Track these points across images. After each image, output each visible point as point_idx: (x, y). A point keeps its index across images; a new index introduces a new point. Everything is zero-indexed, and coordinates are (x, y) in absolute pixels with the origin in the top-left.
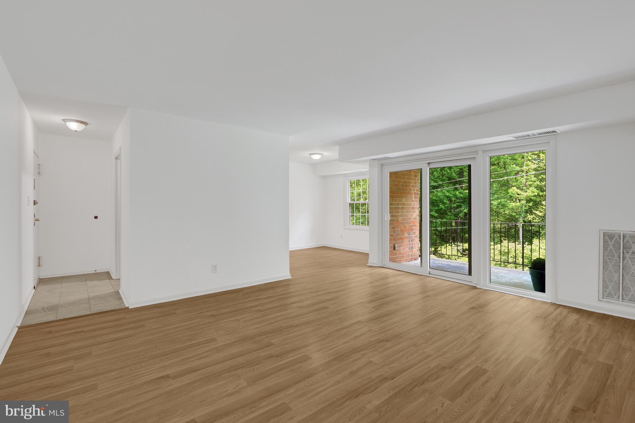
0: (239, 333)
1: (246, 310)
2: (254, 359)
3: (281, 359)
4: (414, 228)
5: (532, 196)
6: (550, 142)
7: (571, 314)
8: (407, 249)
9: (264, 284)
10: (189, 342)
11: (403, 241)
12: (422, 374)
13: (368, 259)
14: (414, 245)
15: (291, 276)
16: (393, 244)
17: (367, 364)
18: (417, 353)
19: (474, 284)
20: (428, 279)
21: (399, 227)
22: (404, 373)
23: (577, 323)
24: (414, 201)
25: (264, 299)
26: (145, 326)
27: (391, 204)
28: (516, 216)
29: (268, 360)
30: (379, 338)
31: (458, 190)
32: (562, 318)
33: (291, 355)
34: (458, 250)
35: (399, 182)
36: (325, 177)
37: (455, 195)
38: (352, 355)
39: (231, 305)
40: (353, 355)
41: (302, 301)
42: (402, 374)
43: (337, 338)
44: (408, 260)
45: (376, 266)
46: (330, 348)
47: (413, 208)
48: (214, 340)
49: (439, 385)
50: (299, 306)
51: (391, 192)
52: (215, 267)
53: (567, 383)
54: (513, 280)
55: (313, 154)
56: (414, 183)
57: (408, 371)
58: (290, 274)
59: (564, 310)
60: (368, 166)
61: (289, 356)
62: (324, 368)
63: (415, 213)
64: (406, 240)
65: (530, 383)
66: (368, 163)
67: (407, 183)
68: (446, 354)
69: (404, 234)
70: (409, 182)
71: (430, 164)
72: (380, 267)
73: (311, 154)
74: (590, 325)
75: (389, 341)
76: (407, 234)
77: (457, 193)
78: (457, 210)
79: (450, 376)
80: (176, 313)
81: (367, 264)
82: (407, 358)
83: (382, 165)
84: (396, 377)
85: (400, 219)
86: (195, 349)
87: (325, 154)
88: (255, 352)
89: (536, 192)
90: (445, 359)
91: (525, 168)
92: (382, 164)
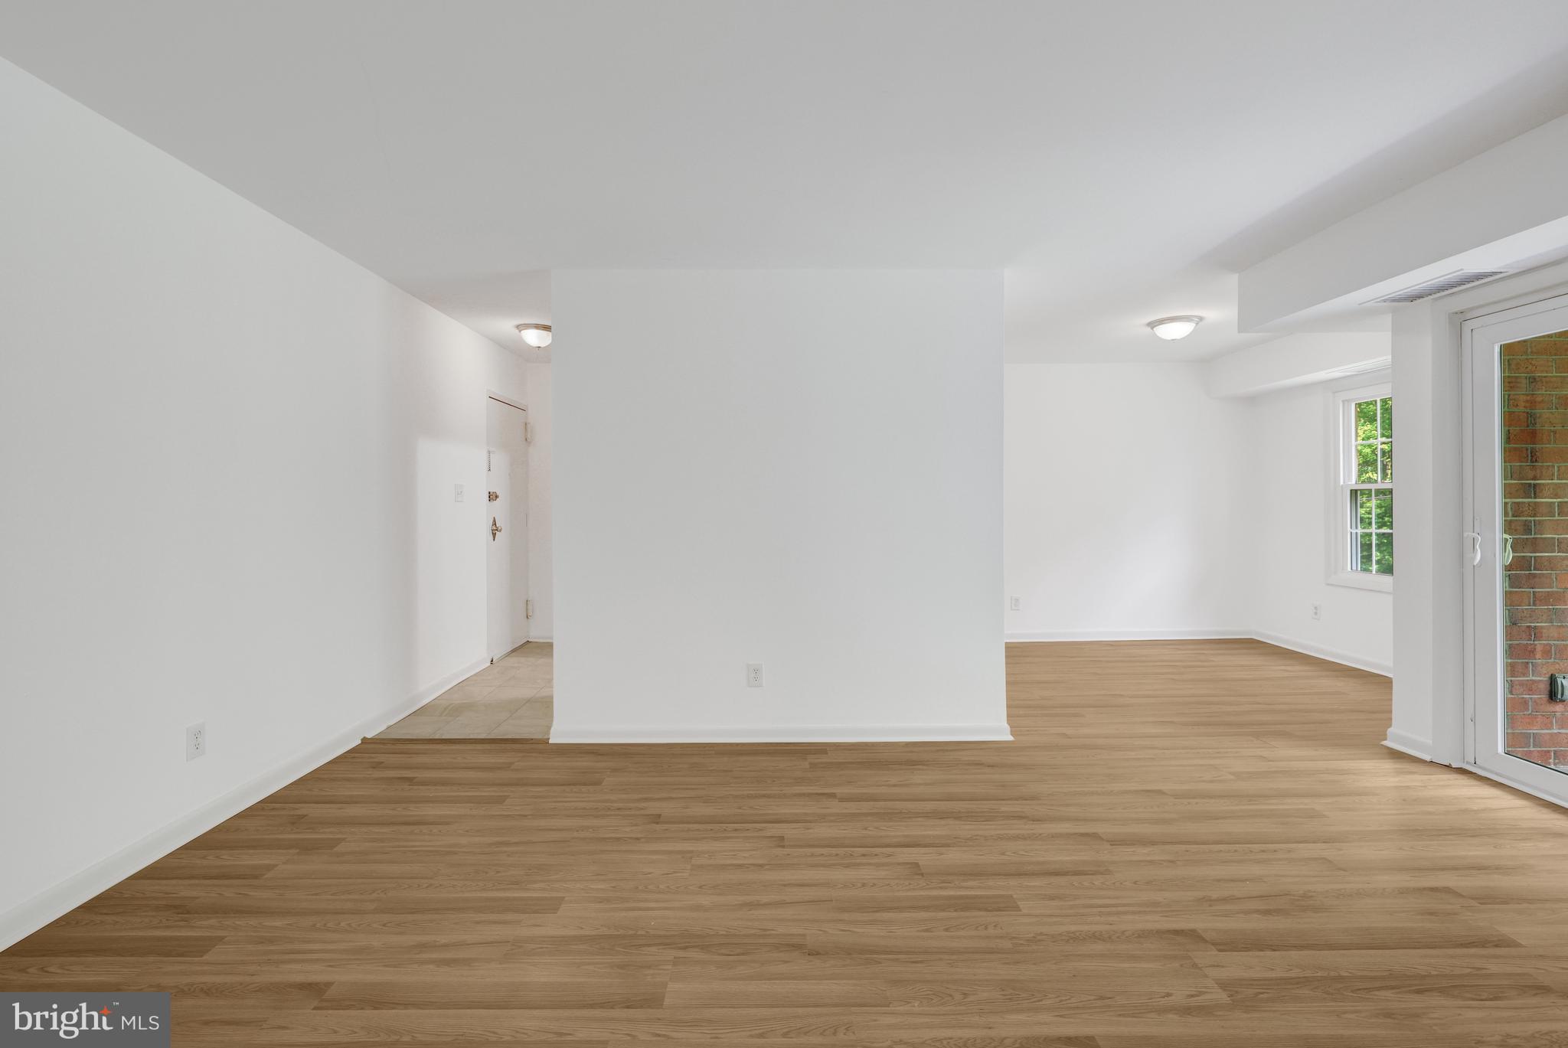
0: (633, 909)
9: (908, 744)
36: (1252, 400)
45: (1428, 758)
52: (756, 671)
55: (1162, 322)
60: (1387, 337)
72: (1449, 767)
73: (1152, 325)
81: (1384, 743)
83: (1459, 321)
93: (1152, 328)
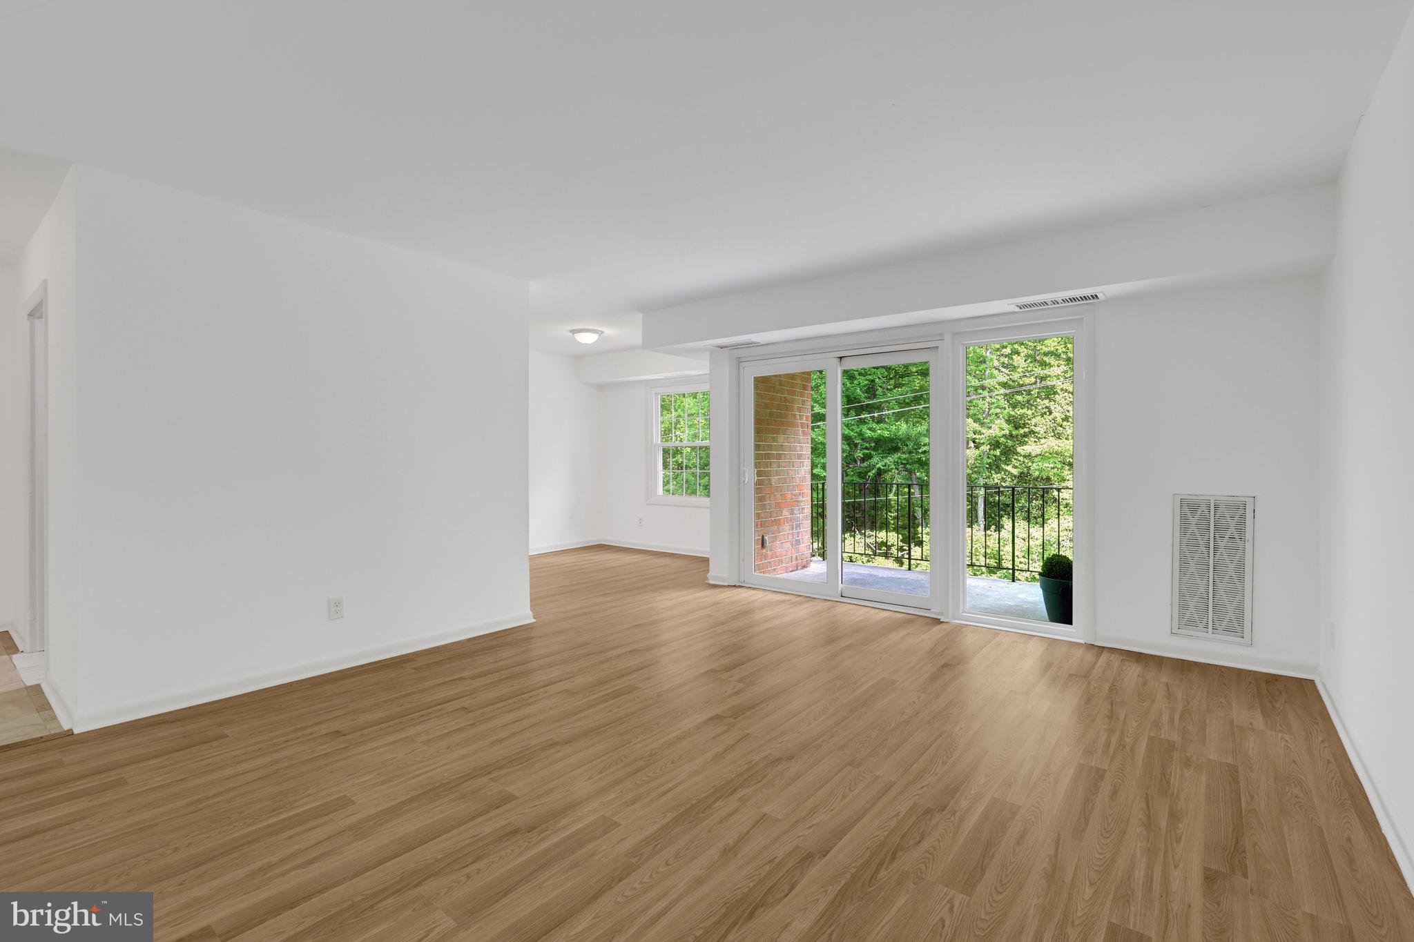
0: (417, 776)
1: (429, 710)
2: (466, 846)
3: (542, 836)
4: (801, 498)
5: (1000, 437)
6: (1082, 319)
7: (1127, 663)
8: (788, 545)
9: (469, 640)
10: (271, 817)
11: (781, 528)
12: (886, 833)
13: (708, 570)
14: (802, 535)
15: (534, 618)
16: (761, 534)
17: (758, 822)
18: (861, 781)
19: (935, 613)
20: (842, 609)
21: (772, 498)
22: (846, 835)
23: (1145, 683)
24: (802, 441)
25: (473, 678)
26: (127, 783)
27: (757, 447)
28: (973, 476)
29: (507, 844)
30: (770, 754)
31: (866, 423)
32: (1114, 673)
33: (565, 821)
34: (867, 546)
35: (773, 398)
36: (601, 387)
37: (861, 434)
38: (717, 805)
39: (386, 702)
40: (719, 804)
41: (572, 677)
42: (841, 839)
43: (673, 763)
44: (791, 570)
45: (726, 584)
46: (661, 790)
47: (800, 457)
48: (345, 802)
49: (930, 856)
50: (566, 691)
51: (758, 421)
52: (338, 604)
53: (1175, 817)
54: (1002, 602)
55: (580, 331)
56: (801, 401)
57: (855, 829)
58: (531, 613)
59: (1112, 658)
61: (559, 825)
62: (656, 845)
63: (803, 467)
64: (786, 527)
65: (1106, 825)
66: (707, 355)
67: (789, 402)
68: (922, 777)
69: (782, 512)
70: (793, 401)
71: (843, 359)
72: (735, 586)
73: (574, 332)
74: (1167, 685)
75: (793, 757)
76: (788, 513)
77: (864, 429)
78: (865, 464)
79: (945, 830)
80: (227, 736)
81: (707, 582)
82: (844, 797)
83: (739, 361)
84: (831, 849)
85: (774, 479)
86: (290, 837)
87: (608, 331)
88: (468, 825)
89: (1007, 429)
90: (925, 789)
91: (986, 383)
92: (738, 355)
93: (573, 334)
